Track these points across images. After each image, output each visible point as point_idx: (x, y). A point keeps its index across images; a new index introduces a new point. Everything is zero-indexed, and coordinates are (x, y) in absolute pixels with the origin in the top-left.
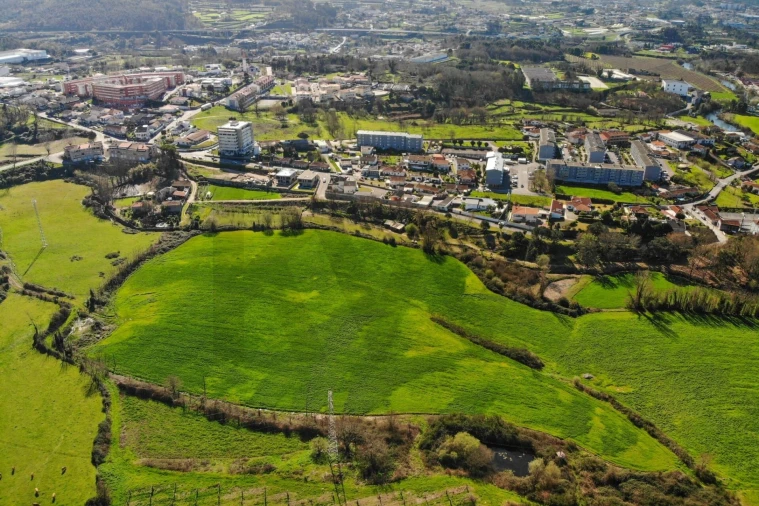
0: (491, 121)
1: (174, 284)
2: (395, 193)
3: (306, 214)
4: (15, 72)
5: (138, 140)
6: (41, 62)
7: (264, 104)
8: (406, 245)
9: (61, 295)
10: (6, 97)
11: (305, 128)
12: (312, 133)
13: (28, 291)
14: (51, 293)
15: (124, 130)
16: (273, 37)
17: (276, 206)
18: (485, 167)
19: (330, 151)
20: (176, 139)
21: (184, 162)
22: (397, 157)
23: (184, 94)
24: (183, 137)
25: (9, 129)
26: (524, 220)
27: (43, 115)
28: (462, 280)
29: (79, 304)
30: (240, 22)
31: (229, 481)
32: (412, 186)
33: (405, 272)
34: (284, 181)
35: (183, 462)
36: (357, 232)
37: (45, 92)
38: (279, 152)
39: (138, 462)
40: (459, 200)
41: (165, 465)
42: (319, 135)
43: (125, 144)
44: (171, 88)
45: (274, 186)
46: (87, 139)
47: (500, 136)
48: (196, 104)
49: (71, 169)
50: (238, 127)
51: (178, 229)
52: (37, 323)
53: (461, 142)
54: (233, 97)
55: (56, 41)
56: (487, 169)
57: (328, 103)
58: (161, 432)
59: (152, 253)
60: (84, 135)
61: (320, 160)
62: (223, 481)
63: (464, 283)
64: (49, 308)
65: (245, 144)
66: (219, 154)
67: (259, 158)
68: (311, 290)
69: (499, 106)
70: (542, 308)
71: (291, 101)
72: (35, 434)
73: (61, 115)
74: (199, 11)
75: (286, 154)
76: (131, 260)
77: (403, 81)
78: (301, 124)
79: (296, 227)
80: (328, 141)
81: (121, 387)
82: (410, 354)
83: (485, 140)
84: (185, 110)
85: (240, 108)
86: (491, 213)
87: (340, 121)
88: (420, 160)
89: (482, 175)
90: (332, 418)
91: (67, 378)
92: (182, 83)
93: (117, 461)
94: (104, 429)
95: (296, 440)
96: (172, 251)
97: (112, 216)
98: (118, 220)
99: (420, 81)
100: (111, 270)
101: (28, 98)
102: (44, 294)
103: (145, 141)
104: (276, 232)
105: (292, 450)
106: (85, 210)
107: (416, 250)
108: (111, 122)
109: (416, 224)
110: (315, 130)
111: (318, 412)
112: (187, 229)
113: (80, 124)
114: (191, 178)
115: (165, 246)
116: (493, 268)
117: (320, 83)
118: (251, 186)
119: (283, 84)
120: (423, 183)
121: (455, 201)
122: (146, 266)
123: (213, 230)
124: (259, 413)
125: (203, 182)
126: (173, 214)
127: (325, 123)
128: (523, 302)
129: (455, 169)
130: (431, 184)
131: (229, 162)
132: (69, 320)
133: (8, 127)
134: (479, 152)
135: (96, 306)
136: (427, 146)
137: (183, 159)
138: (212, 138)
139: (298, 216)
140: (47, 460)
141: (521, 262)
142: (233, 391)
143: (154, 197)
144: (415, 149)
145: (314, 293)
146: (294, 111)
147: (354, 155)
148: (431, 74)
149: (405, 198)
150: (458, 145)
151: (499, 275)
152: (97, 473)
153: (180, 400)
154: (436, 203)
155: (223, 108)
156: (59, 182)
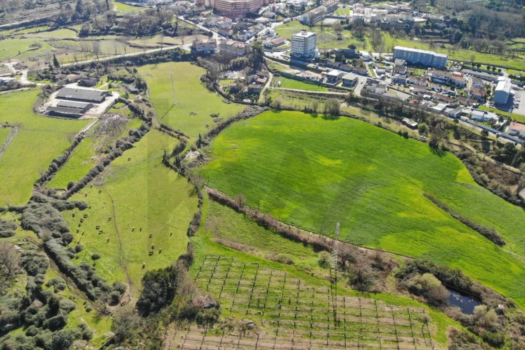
0: (507, 53)
1: (249, 140)
2: (415, 97)
3: (343, 106)
5: (239, 40)
7: (328, 21)
8: (416, 139)
9: (182, 135)
10: (160, 4)
11: (355, 42)
12: (359, 46)
13: (162, 129)
14: (176, 132)
15: (231, 32)
17: (323, 97)
18: (495, 88)
19: (370, 60)
20: (264, 42)
21: (267, 59)
22: (423, 70)
23: (274, 9)
24: (268, 41)
25: (160, 25)
26: (518, 134)
27: (182, 18)
28: (456, 171)
29: (192, 141)
31: (264, 263)
32: (431, 94)
33: (411, 158)
34: (333, 79)
35: (240, 246)
36: (380, 123)
37: (184, 2)
38: (332, 58)
39: (213, 239)
40: (467, 111)
41: (229, 245)
42: (364, 48)
43: (230, 42)
44: (265, 5)
45: (324, 82)
46: (207, 37)
47: (513, 66)
48: (280, 18)
49: (194, 56)
50: (306, 36)
51: (256, 105)
52: (166, 149)
53: (479, 65)
54: (306, 15)
56: (496, 89)
57: (376, 24)
58: (229, 225)
59: (238, 118)
60: (205, 34)
61: (362, 66)
62: (262, 262)
63: (456, 174)
64: (174, 141)
65: (309, 49)
66: (291, 55)
67: (317, 60)
68: (337, 159)
69: (516, 43)
70: (515, 203)
71: (348, 21)
72: (157, 212)
73: (192, 19)
75: (337, 59)
76: (225, 120)
77: (440, 12)
78: (352, 38)
79: (334, 114)
80: (370, 53)
81: (210, 195)
82: (402, 215)
83: (499, 67)
84: (272, 22)
85: (310, 23)
86: (492, 124)
87: (382, 38)
88: (442, 74)
89: (491, 94)
90: (337, 243)
91: (180, 184)
92: (273, 2)
93: (201, 236)
94: (197, 217)
95: (310, 249)
96: (251, 118)
97: (217, 90)
98: (220, 93)
99: (454, 14)
100: (214, 125)
101: (173, 5)
102: (172, 132)
103: (244, 41)
104: (319, 115)
105: (306, 255)
106: (201, 84)
107: (424, 143)
108: (224, 27)
109: (428, 124)
110: (362, 43)
111: (328, 236)
112: (262, 105)
113: (204, 26)
114: (270, 71)
115: (247, 115)
116: (483, 167)
117: (373, 8)
118: (307, 80)
119: (344, 7)
120: (441, 94)
121: (464, 111)
122: (233, 125)
123: (278, 108)
124: (290, 228)
125: (277, 74)
126: (255, 94)
127: (371, 39)
128: (501, 196)
129: (469, 86)
130: (447, 95)
131: (296, 61)
132: (185, 151)
133: (160, 24)
134: (492, 76)
135: (201, 145)
136: (449, 65)
137: (266, 57)
138: (288, 43)
139: (337, 105)
140: (161, 228)
141: (507, 167)
142: (276, 211)
143: (244, 81)
144: (440, 65)
145: (339, 162)
146: (349, 28)
147: (388, 65)
148: (463, 10)
149: (423, 103)
150: (476, 67)
151: (487, 173)
152: (189, 241)
153: (243, 209)
154: (448, 110)
155: (299, 22)
156: (187, 63)
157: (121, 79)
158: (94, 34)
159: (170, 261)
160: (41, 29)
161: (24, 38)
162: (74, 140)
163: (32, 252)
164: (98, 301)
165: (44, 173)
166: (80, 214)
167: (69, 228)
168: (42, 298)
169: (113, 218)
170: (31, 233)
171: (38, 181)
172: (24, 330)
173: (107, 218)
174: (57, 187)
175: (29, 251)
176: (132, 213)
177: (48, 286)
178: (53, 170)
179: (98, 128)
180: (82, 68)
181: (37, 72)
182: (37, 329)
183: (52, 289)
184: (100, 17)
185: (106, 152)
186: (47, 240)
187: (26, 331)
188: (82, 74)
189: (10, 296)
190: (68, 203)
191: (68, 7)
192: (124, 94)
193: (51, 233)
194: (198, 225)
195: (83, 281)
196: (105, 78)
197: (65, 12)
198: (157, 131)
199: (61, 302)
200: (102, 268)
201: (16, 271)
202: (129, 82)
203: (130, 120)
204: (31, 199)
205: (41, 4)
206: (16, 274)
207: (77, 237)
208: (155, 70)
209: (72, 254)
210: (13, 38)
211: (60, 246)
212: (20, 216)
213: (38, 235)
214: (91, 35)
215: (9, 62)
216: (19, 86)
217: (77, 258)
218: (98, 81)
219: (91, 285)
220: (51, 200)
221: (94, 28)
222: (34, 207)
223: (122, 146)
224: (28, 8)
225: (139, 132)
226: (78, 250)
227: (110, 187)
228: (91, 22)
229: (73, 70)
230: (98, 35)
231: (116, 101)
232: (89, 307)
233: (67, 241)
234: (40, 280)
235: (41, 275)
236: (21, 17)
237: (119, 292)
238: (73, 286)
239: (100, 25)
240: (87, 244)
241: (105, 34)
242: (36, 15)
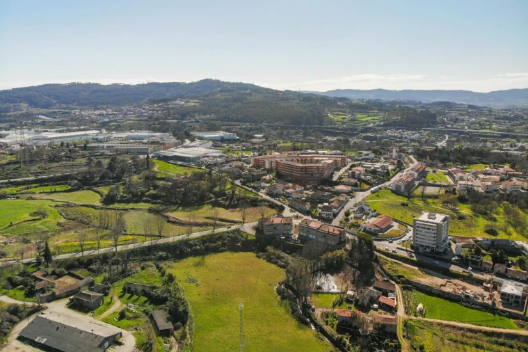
4: (215, 146)
6: (234, 141)
10: (210, 165)
15: (307, 206)
23: (353, 175)
25: (211, 192)
27: (238, 182)
37: (239, 163)
44: (338, 169)
49: (264, 244)
54: (399, 182)
60: (272, 206)
71: (454, 190)
73: (252, 184)
84: (356, 191)
85: (407, 194)
101: (227, 167)
108: (295, 197)
113: (267, 194)
119: (434, 172)
133: (210, 190)
155: (389, 192)
158: (123, 201)
160: (58, 188)
161: (32, 199)
184: (135, 178)
191: (99, 164)
197: (94, 169)
205: (68, 157)
210: (18, 198)
214: (120, 202)
221: (124, 192)
224: (51, 160)
228: (124, 184)
230: (128, 201)
236: (39, 171)
239: (133, 189)
241: (137, 202)
242: (58, 170)
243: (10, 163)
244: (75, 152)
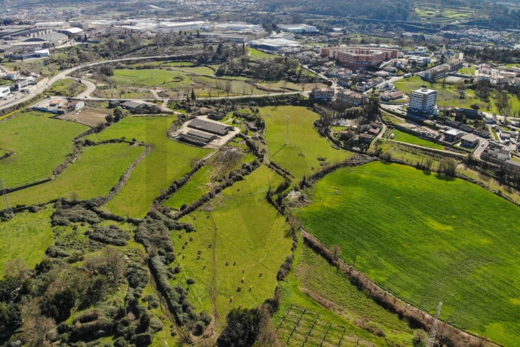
1: (353, 188)
3: (460, 167)
4: (296, 38)
5: (356, 91)
6: (313, 34)
7: (450, 79)
9: (288, 174)
10: (288, 53)
11: (478, 102)
12: (483, 107)
13: (272, 166)
14: (283, 171)
15: (350, 83)
16: (470, 32)
17: (438, 155)
19: (494, 122)
20: (381, 94)
21: (382, 111)
23: (395, 64)
24: (386, 94)
27: (306, 66)
29: (295, 182)
30: (448, 19)
31: (352, 328)
34: (451, 138)
35: (328, 302)
36: (500, 192)
37: (310, 53)
38: (452, 116)
39: (302, 289)
41: (316, 299)
42: (488, 109)
43: (348, 92)
44: (387, 59)
45: (441, 140)
46: (326, 86)
48: (401, 73)
49: (313, 102)
50: (426, 93)
51: (366, 154)
52: (272, 185)
54: (428, 71)
55: (324, 22)
57: (503, 86)
58: (320, 277)
59: (345, 164)
60: (325, 82)
61: (484, 128)
62: (349, 326)
64: (280, 179)
65: (428, 106)
66: (408, 109)
67: (435, 117)
68: (448, 224)
71: (472, 80)
72: (252, 247)
73: (315, 68)
74: (420, 9)
75: (457, 119)
76: (332, 165)
78: (476, 98)
79: (449, 174)
80: (494, 115)
81: (305, 239)
84: (393, 76)
85: (431, 80)
87: (509, 101)
90: (436, 321)
91: (278, 222)
92: (396, 57)
93: (291, 283)
94: (289, 261)
95: (405, 324)
96: (358, 166)
97: (328, 136)
98: (331, 138)
100: (318, 168)
101: (300, 55)
102: (279, 170)
103: (361, 92)
104: (433, 173)
105: (400, 329)
106: (314, 128)
108: (343, 77)
110: (486, 104)
111: (428, 312)
112: (371, 155)
113: (325, 75)
114: (384, 122)
115: (354, 162)
117: (500, 70)
118: (423, 136)
119: (469, 66)
122: (339, 171)
123: (388, 160)
124: (385, 294)
125: (391, 126)
126: (365, 143)
127: (496, 101)
131: (412, 116)
132: (288, 190)
133: (285, 71)
135: (304, 186)
137: (382, 108)
138: (406, 97)
139: (453, 166)
140: (254, 265)
142: (372, 271)
143: (356, 129)
145: (450, 228)
146: (473, 88)
147: (514, 130)
152: (277, 285)
153: (337, 262)
155: (419, 78)
156: (304, 108)
157: (244, 117)
158: (228, 74)
159: (256, 303)
160: (186, 64)
161: (170, 70)
162: (195, 166)
163: (138, 265)
164: (184, 327)
165: (164, 192)
166: (186, 236)
167: (174, 248)
168: (136, 312)
169: (213, 245)
170: (141, 246)
171: (157, 199)
172: (113, 339)
173: (208, 244)
174: (172, 207)
175: (135, 263)
176: (230, 243)
177: (144, 300)
178: (172, 190)
179: (217, 158)
180: (214, 103)
181: (176, 102)
182: (125, 342)
183: (146, 305)
184: (235, 60)
185: (220, 181)
186: (152, 256)
187: (115, 341)
188: (213, 108)
189: (109, 303)
190: (178, 224)
191: (211, 48)
192: (244, 130)
193: (157, 250)
194: (289, 269)
195: (175, 304)
196: (231, 114)
197: (207, 52)
198: (266, 167)
199: (152, 320)
200: (193, 294)
201: (120, 280)
202: (250, 120)
203: (245, 154)
204: (148, 214)
205: (188, 42)
206: (119, 282)
207: (179, 259)
208: (275, 112)
209: (171, 274)
210: (161, 69)
211: (162, 264)
212: (135, 228)
213: (146, 249)
214: (227, 75)
215: (155, 89)
216: (159, 112)
217: (175, 279)
218: (225, 116)
219: (181, 309)
220: (164, 217)
221: (229, 69)
222: (148, 222)
223: (234, 177)
225: (251, 167)
226: (177, 271)
227: (216, 215)
228: (228, 64)
229: (206, 104)
230: (232, 75)
231: (237, 136)
232: (174, 331)
233: (170, 260)
234: (138, 293)
235: (140, 288)
236: (170, 52)
237: (204, 323)
238: (165, 307)
239: (234, 67)
240: (185, 267)
241: (237, 76)
242: (183, 51)
243: (150, 45)
244: (191, 39)
